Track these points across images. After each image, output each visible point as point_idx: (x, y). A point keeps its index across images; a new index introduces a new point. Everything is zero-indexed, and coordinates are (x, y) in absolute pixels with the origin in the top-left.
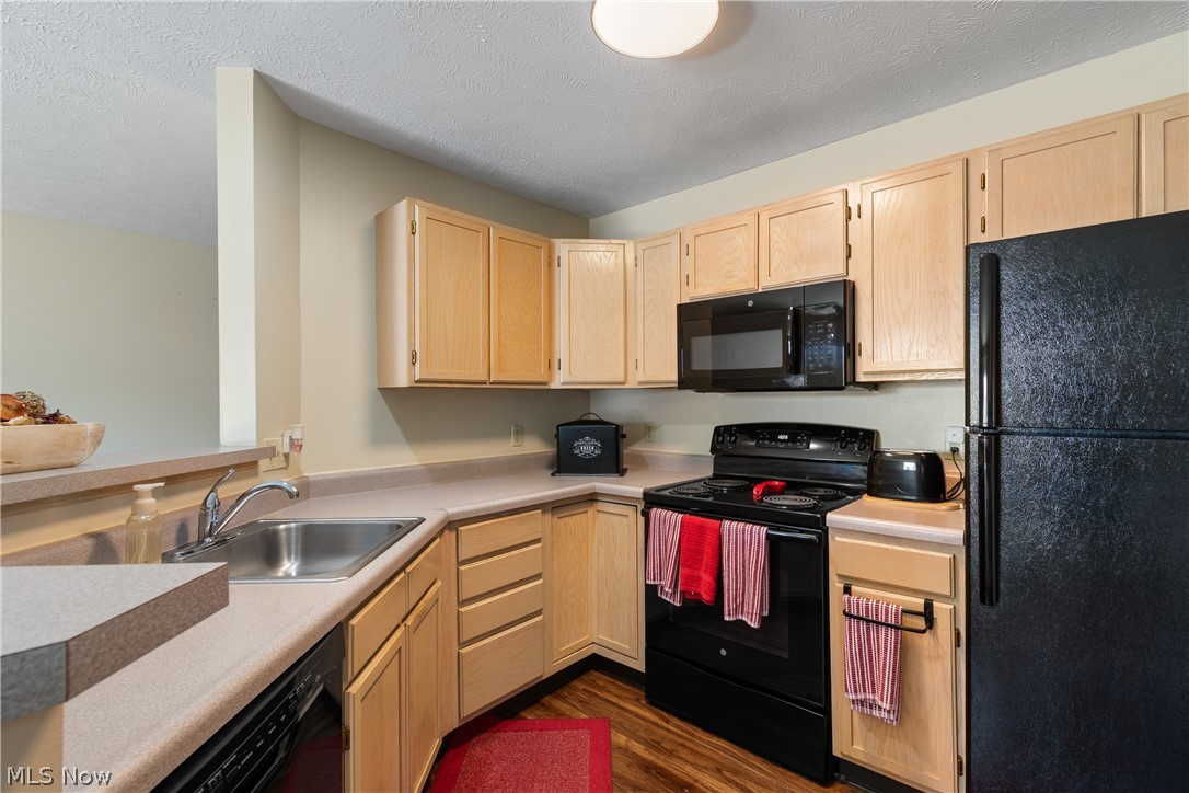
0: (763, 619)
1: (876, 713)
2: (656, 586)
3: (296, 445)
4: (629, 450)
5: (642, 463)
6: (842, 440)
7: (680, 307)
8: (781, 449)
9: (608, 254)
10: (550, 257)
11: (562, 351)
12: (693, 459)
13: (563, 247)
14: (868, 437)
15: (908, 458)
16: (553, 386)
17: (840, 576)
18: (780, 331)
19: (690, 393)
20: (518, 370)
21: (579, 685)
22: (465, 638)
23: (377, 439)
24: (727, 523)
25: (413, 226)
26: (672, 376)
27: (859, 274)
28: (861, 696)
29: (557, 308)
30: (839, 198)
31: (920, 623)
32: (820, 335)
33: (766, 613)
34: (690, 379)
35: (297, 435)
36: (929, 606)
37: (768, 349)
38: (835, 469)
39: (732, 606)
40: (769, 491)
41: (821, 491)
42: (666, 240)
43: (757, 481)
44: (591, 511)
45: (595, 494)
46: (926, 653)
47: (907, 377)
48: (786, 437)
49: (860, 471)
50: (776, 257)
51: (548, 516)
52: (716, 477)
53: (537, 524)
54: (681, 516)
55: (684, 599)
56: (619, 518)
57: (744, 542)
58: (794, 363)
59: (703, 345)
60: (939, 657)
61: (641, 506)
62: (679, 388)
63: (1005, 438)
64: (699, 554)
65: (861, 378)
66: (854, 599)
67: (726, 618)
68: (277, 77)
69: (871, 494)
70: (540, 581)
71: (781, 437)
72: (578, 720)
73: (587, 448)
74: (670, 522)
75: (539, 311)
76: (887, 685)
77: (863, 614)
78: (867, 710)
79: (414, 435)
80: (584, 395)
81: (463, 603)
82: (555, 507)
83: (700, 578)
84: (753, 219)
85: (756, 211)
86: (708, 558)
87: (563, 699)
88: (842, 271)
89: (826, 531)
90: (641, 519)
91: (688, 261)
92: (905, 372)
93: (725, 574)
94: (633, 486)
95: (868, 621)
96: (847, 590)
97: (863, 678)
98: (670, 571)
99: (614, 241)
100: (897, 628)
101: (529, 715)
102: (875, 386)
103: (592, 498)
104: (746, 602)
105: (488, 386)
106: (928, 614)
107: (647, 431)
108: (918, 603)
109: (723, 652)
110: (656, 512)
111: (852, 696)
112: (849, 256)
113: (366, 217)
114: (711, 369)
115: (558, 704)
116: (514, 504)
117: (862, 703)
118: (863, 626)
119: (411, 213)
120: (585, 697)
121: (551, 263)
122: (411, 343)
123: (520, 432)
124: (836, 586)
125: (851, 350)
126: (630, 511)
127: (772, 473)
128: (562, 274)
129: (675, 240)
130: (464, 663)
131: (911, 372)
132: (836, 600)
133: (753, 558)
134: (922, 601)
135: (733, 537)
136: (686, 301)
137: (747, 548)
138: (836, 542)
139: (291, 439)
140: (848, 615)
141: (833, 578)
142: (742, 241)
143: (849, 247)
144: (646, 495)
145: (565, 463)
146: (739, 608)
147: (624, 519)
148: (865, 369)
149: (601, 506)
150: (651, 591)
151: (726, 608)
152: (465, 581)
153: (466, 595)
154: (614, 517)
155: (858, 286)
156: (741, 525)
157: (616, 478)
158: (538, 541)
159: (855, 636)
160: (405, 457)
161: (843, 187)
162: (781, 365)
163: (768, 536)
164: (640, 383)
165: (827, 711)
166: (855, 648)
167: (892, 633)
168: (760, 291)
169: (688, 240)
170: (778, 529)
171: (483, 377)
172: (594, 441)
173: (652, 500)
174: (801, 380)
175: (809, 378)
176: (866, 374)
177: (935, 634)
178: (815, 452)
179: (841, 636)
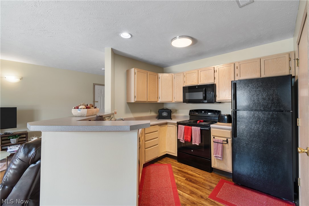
0: (199, 144)
1: (219, 158)
2: (179, 139)
3: (116, 113)
4: (172, 115)
5: (175, 117)
6: (214, 112)
7: (183, 87)
8: (203, 114)
9: (169, 76)
10: (158, 77)
11: (160, 95)
12: (185, 116)
13: (160, 75)
14: (219, 112)
15: (225, 115)
16: (158, 102)
17: (213, 136)
18: (202, 92)
19: (185, 103)
20: (152, 99)
21: (164, 159)
22: (146, 148)
23: (127, 112)
24: (193, 127)
25: (135, 73)
26: (182, 100)
27: (216, 82)
28: (216, 155)
29: (159, 87)
30: (213, 68)
31: (226, 142)
32: (210, 93)
33: (200, 143)
34: (185, 101)
35: (116, 111)
36: (227, 140)
37: (200, 95)
38: (213, 118)
39: (194, 142)
40: (201, 122)
41: (210, 122)
42: (181, 74)
43: (198, 120)
44: (166, 126)
45: (167, 123)
46: (227, 148)
47: (225, 101)
48: (204, 112)
49: (217, 118)
50: (202, 78)
51: (159, 127)
52: (190, 120)
53: (157, 128)
54: (184, 126)
55: (185, 141)
56: (172, 127)
57: (196, 131)
58: (205, 98)
59: (187, 94)
60: (229, 148)
61: (176, 125)
62: (183, 102)
63: (237, 111)
64: (188, 133)
65: (217, 101)
66: (215, 139)
67: (193, 144)
68: (115, 49)
69: (219, 122)
70: (158, 139)
71: (203, 112)
72: (165, 164)
73: (165, 114)
74: (182, 127)
75: (156, 88)
76: (220, 153)
77: (216, 141)
78: (217, 158)
79: (133, 112)
80: (162, 104)
81: (145, 141)
82: (160, 125)
83: (188, 137)
84: (197, 71)
85: (198, 70)
86: (189, 133)
87: (162, 161)
88: (213, 82)
89: (210, 128)
90: (176, 127)
91: (185, 78)
92: (224, 100)
93: (193, 136)
94: (175, 121)
95: (217, 143)
96: (214, 138)
97: (216, 152)
98: (182, 136)
99: (170, 74)
100: (222, 143)
101: (156, 163)
102: (220, 102)
103: (166, 124)
104: (196, 141)
105: (147, 102)
106: (227, 141)
107: (176, 111)
108: (225, 139)
109: (192, 151)
110: (179, 126)
111: (215, 156)
112: (215, 79)
113: (125, 71)
114: (188, 99)
115: (161, 162)
116: (154, 124)
117: (216, 157)
118: (216, 143)
119: (135, 71)
120: (166, 161)
121: (158, 78)
122: (135, 94)
123: (151, 111)
124: (212, 137)
125: (215, 96)
126: (174, 126)
127: (201, 119)
128: (160, 80)
129: (182, 74)
130: (146, 152)
131: (226, 100)
132: (212, 140)
133: (198, 133)
134: (226, 139)
135: (194, 129)
136: (184, 86)
137: (197, 131)
138: (212, 130)
139: (115, 112)
140: (214, 142)
141: (211, 136)
142: (195, 75)
143: (215, 77)
144: (177, 122)
145: (160, 117)
146: (195, 142)
147: (173, 127)
148: (218, 99)
149: (168, 125)
150: (178, 140)
151: (193, 142)
152: (146, 137)
153: (146, 140)
154: (171, 127)
155: (216, 84)
156: (195, 127)
157: (171, 120)
158: (157, 131)
159: (215, 145)
160: (131, 116)
161: (213, 66)
162: (202, 98)
163: (200, 129)
164: (175, 101)
165: (211, 159)
166: (215, 147)
167: (221, 144)
168: (199, 85)
169: (185, 74)
170: (202, 128)
171: (146, 101)
172: (166, 113)
173: (178, 123)
174: (206, 101)
175: (207, 101)
176: (218, 100)
177: (228, 144)
178: (209, 115)
179: (213, 146)
